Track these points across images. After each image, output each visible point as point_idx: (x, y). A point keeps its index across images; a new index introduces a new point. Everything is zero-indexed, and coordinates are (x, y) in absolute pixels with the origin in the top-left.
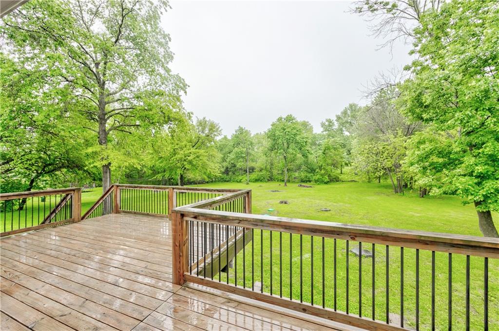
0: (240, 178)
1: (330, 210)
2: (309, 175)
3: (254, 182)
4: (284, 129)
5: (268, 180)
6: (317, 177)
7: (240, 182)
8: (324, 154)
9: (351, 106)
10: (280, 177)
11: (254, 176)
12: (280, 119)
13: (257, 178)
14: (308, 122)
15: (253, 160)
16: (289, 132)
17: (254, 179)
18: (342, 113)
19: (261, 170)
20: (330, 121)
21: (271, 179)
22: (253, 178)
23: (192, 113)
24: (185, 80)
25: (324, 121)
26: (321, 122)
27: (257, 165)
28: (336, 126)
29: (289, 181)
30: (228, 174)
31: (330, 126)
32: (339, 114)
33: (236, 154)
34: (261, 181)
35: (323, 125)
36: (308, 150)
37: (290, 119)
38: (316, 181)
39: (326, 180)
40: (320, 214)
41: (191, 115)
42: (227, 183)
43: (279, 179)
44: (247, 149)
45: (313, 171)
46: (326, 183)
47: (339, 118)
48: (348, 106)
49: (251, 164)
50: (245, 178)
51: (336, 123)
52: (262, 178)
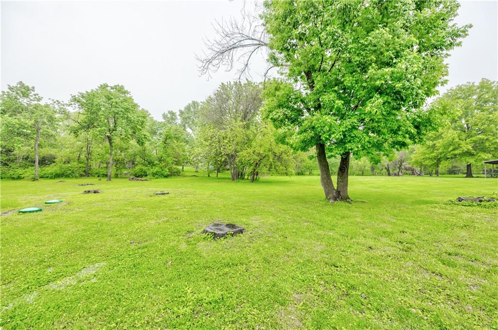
0: (20, 171)
1: (168, 193)
2: (144, 168)
3: (51, 178)
4: (110, 99)
5: (81, 176)
6: (156, 169)
7: (19, 178)
8: (165, 143)
9: (194, 103)
11: (50, 169)
12: (104, 87)
13: (59, 172)
15: (52, 146)
16: (116, 103)
17: (52, 174)
18: (186, 108)
20: (172, 113)
21: (87, 173)
22: (49, 172)
25: (166, 112)
26: (163, 113)
27: (61, 154)
28: (179, 121)
29: (116, 176)
31: (172, 119)
32: (183, 109)
34: (67, 176)
35: (165, 116)
36: (145, 135)
37: (120, 89)
38: (154, 174)
39: (165, 174)
43: (101, 173)
44: (37, 122)
45: (151, 163)
46: (166, 177)
47: (182, 113)
48: (191, 102)
49: (46, 151)
50: (30, 172)
51: (179, 117)
52: (69, 172)
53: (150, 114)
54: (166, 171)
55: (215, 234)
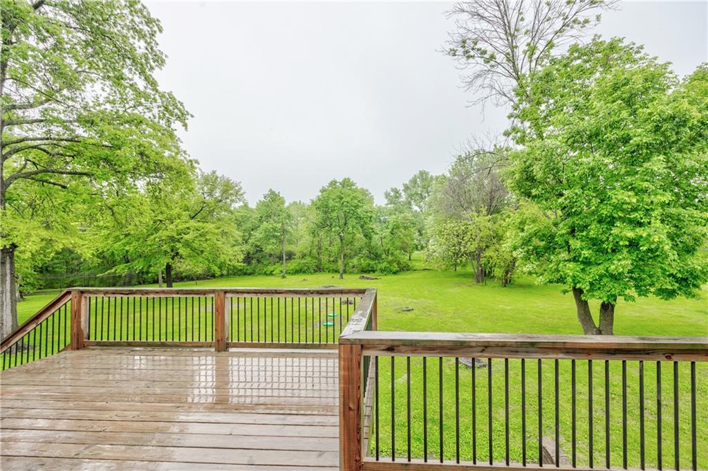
0: (271, 268)
1: (413, 310)
2: (372, 263)
3: (292, 274)
4: (341, 198)
5: (315, 271)
6: (384, 265)
7: (271, 274)
8: (392, 234)
9: (422, 173)
10: (332, 266)
11: (292, 265)
12: (333, 183)
13: (298, 268)
14: (367, 191)
15: (290, 242)
16: (348, 202)
17: (293, 270)
18: (410, 181)
19: (304, 256)
20: (396, 192)
21: (319, 269)
22: (291, 268)
23: (197, 162)
24: (184, 105)
25: (389, 190)
26: (385, 191)
27: (296, 249)
28: (404, 198)
29: (345, 272)
30: (249, 263)
31: (395, 197)
32: (407, 182)
33: (266, 231)
34: (304, 272)
35: (387, 195)
36: (372, 229)
38: (382, 271)
39: (394, 269)
40: (400, 315)
41: (195, 165)
42: (250, 277)
43: (331, 268)
44: (282, 224)
45: (377, 257)
46: (395, 273)
47: (406, 188)
48: (417, 173)
49: (288, 248)
50: (278, 268)
51: (403, 194)
52: (306, 268)
53: (370, 194)
54: (395, 267)
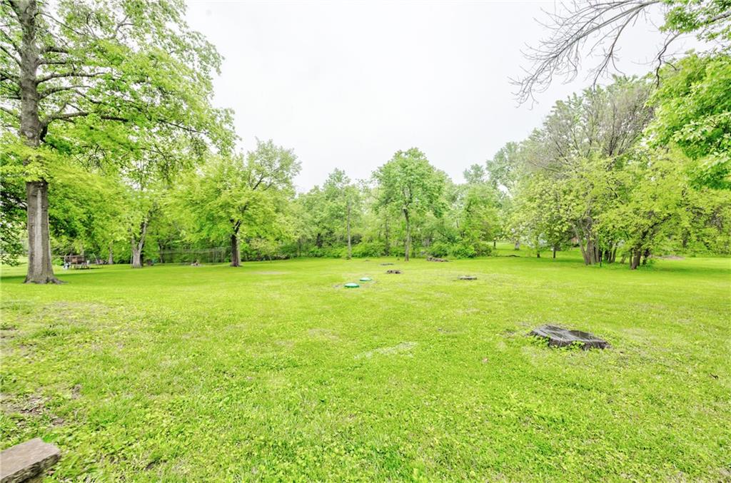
0: (339, 250)
1: (476, 279)
2: (444, 245)
3: (359, 257)
4: (405, 167)
5: (382, 254)
6: (457, 247)
7: (339, 257)
8: (468, 211)
9: (509, 145)
10: (401, 250)
11: (359, 248)
12: (398, 155)
13: (364, 251)
14: (444, 173)
15: (359, 225)
16: (412, 170)
17: (360, 253)
18: (496, 157)
19: (371, 241)
20: (477, 168)
21: (387, 253)
22: (358, 251)
25: (469, 168)
26: (464, 170)
27: (365, 232)
28: (486, 177)
29: (414, 256)
30: (320, 246)
31: (477, 175)
32: (492, 159)
33: (331, 211)
34: (371, 255)
35: (467, 175)
36: (443, 204)
37: (414, 153)
38: (456, 254)
39: (470, 252)
42: (320, 259)
43: (399, 252)
44: (348, 203)
45: (451, 240)
46: (471, 257)
47: (490, 164)
48: (504, 145)
49: (356, 231)
50: (345, 251)
51: (486, 172)
52: (373, 251)
53: (447, 175)
54: (471, 250)
55: (550, 340)
